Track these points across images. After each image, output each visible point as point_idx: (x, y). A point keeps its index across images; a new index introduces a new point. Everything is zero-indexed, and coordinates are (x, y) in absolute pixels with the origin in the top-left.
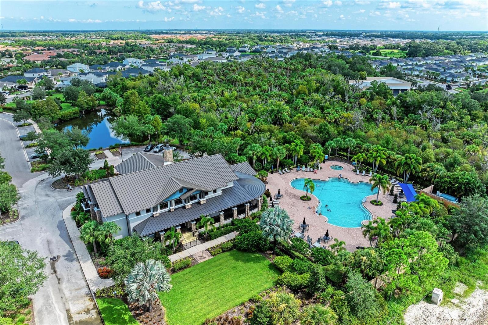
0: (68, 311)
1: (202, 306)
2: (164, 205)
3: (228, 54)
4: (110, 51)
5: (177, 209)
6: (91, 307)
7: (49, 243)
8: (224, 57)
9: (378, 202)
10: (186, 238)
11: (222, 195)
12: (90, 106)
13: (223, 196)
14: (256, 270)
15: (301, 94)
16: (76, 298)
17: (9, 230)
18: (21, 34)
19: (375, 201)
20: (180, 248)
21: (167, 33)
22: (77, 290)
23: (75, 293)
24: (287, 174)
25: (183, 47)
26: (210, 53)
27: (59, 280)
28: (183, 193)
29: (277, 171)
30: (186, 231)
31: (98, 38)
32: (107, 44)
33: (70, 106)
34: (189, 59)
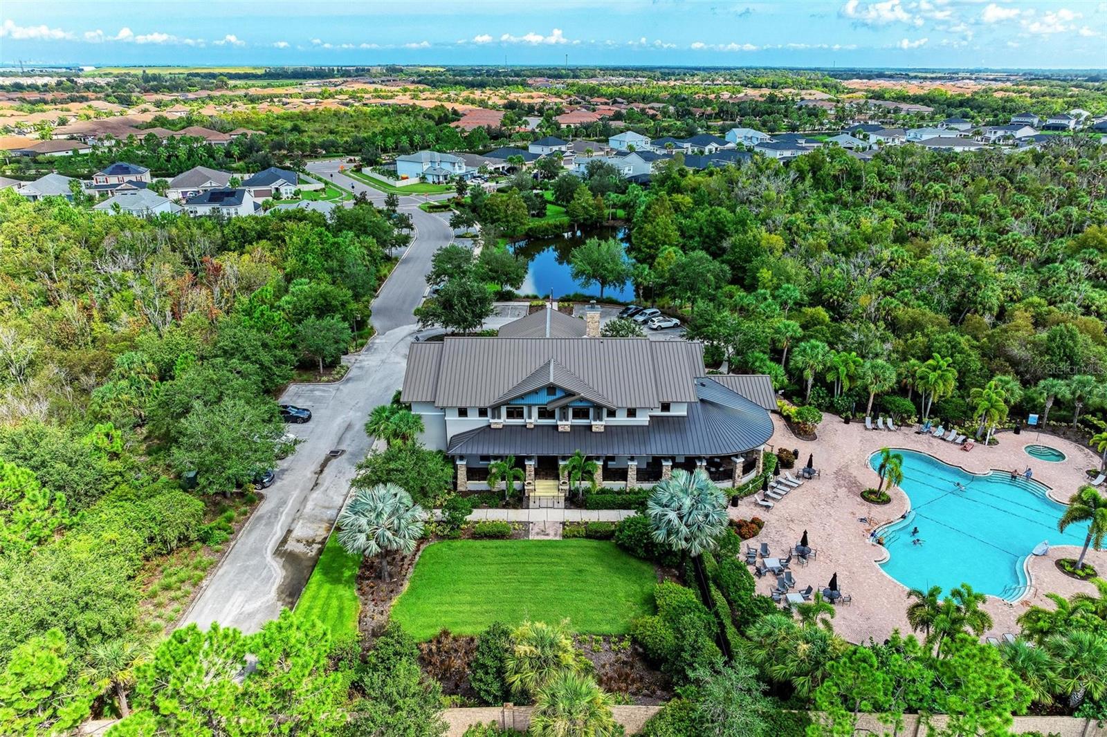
0: (289, 532)
1: (467, 608)
2: (514, 413)
3: (1000, 133)
4: (721, 111)
5: (542, 426)
6: (319, 539)
7: (349, 427)
8: (987, 139)
9: (1084, 567)
10: (543, 489)
11: (648, 426)
12: (592, 216)
13: (651, 429)
14: (614, 593)
15: (1088, 248)
16: (314, 519)
17: (317, 393)
18: (590, 73)
19: (1073, 563)
20: (519, 500)
21: (891, 77)
22: (325, 507)
23: (317, 512)
24: (886, 432)
25: (897, 111)
26: (952, 129)
27: (316, 484)
28: (554, 397)
29: (863, 421)
30: (550, 476)
31: (727, 82)
32: (731, 97)
33: (562, 213)
34: (882, 138)
